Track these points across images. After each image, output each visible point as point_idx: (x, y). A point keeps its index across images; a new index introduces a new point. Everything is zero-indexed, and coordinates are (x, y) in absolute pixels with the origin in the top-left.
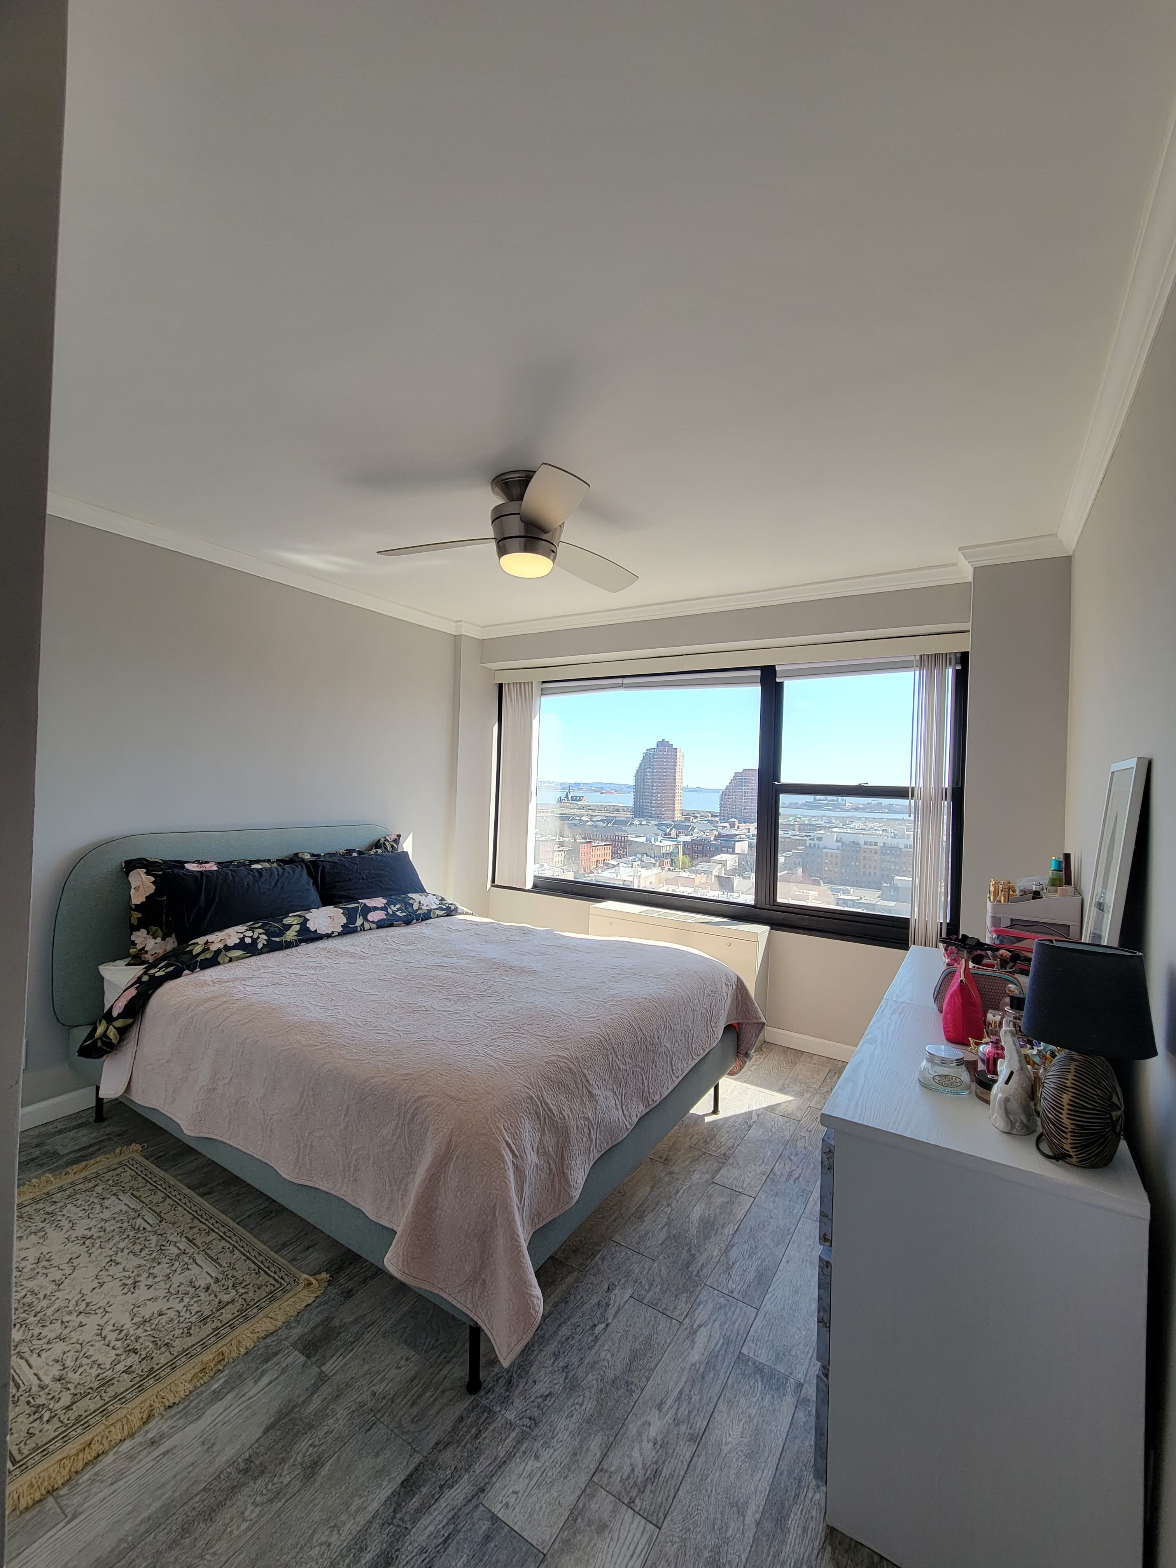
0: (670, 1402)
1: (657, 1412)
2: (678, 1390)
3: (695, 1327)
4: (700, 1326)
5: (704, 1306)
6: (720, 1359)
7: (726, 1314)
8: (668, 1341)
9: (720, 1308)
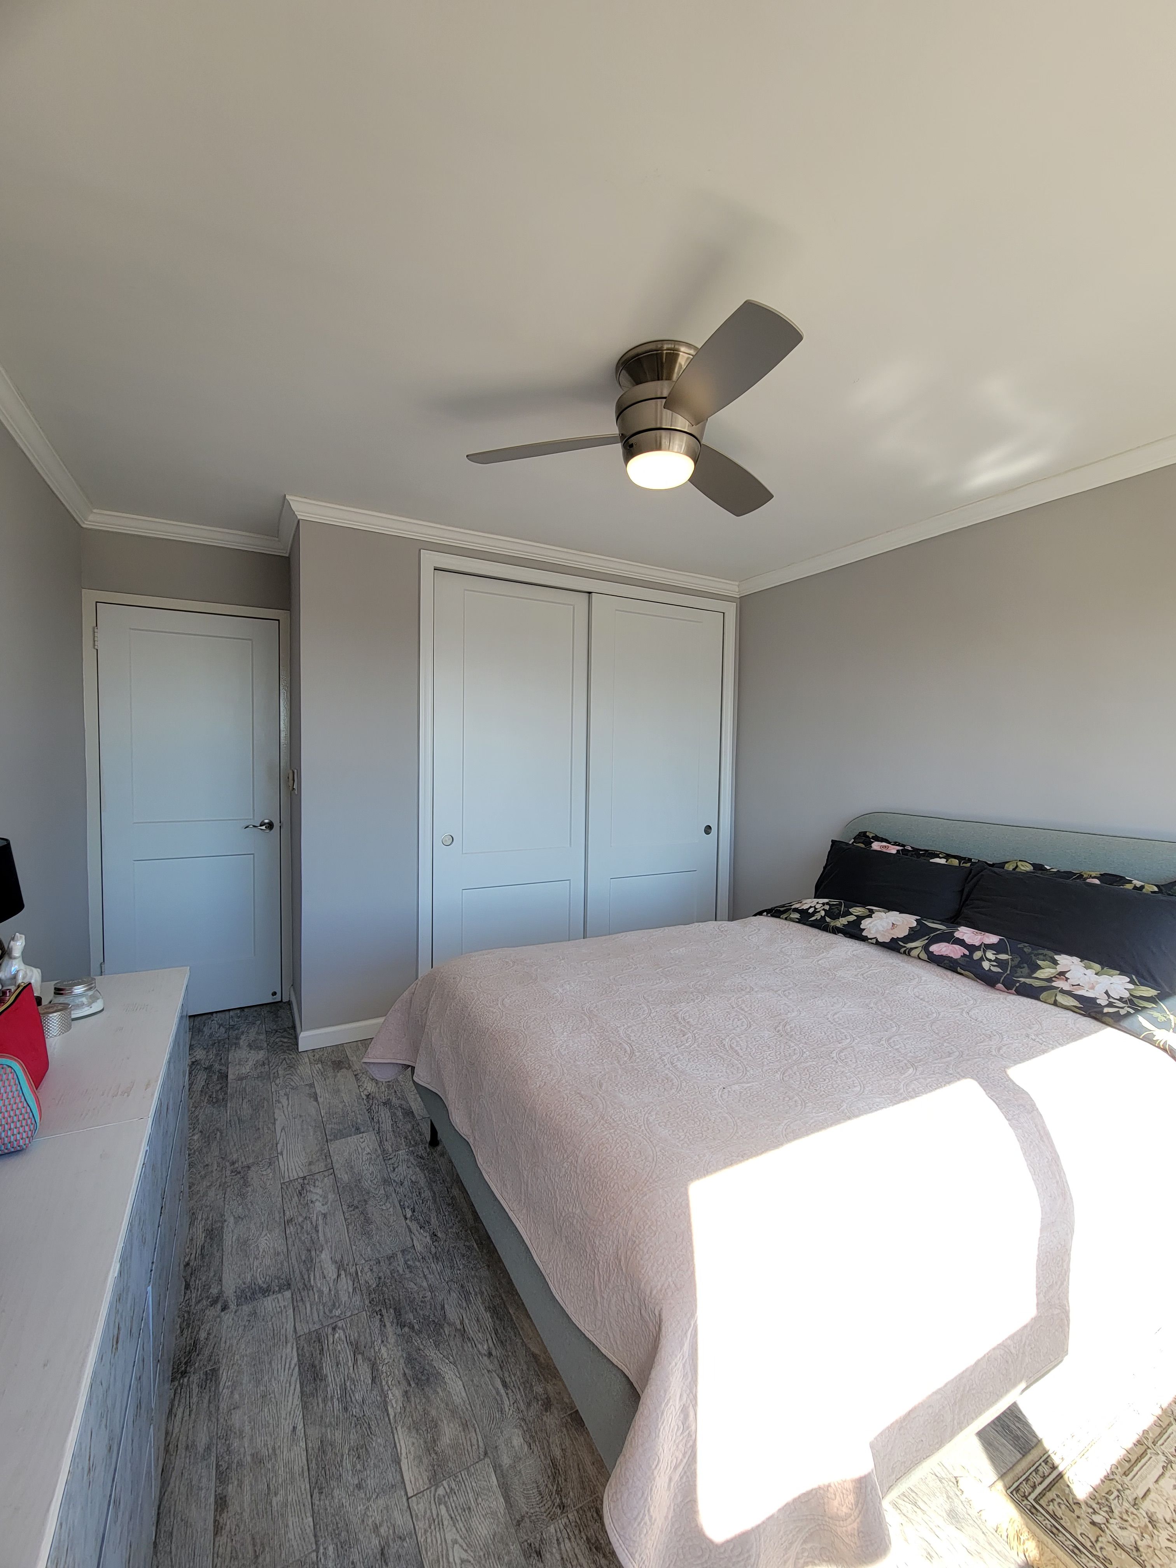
0: (320, 1221)
1: (323, 1212)
2: (320, 1231)
3: (343, 1272)
4: (339, 1275)
5: (349, 1293)
6: (304, 1271)
7: (324, 1305)
8: (354, 1247)
9: (334, 1305)
